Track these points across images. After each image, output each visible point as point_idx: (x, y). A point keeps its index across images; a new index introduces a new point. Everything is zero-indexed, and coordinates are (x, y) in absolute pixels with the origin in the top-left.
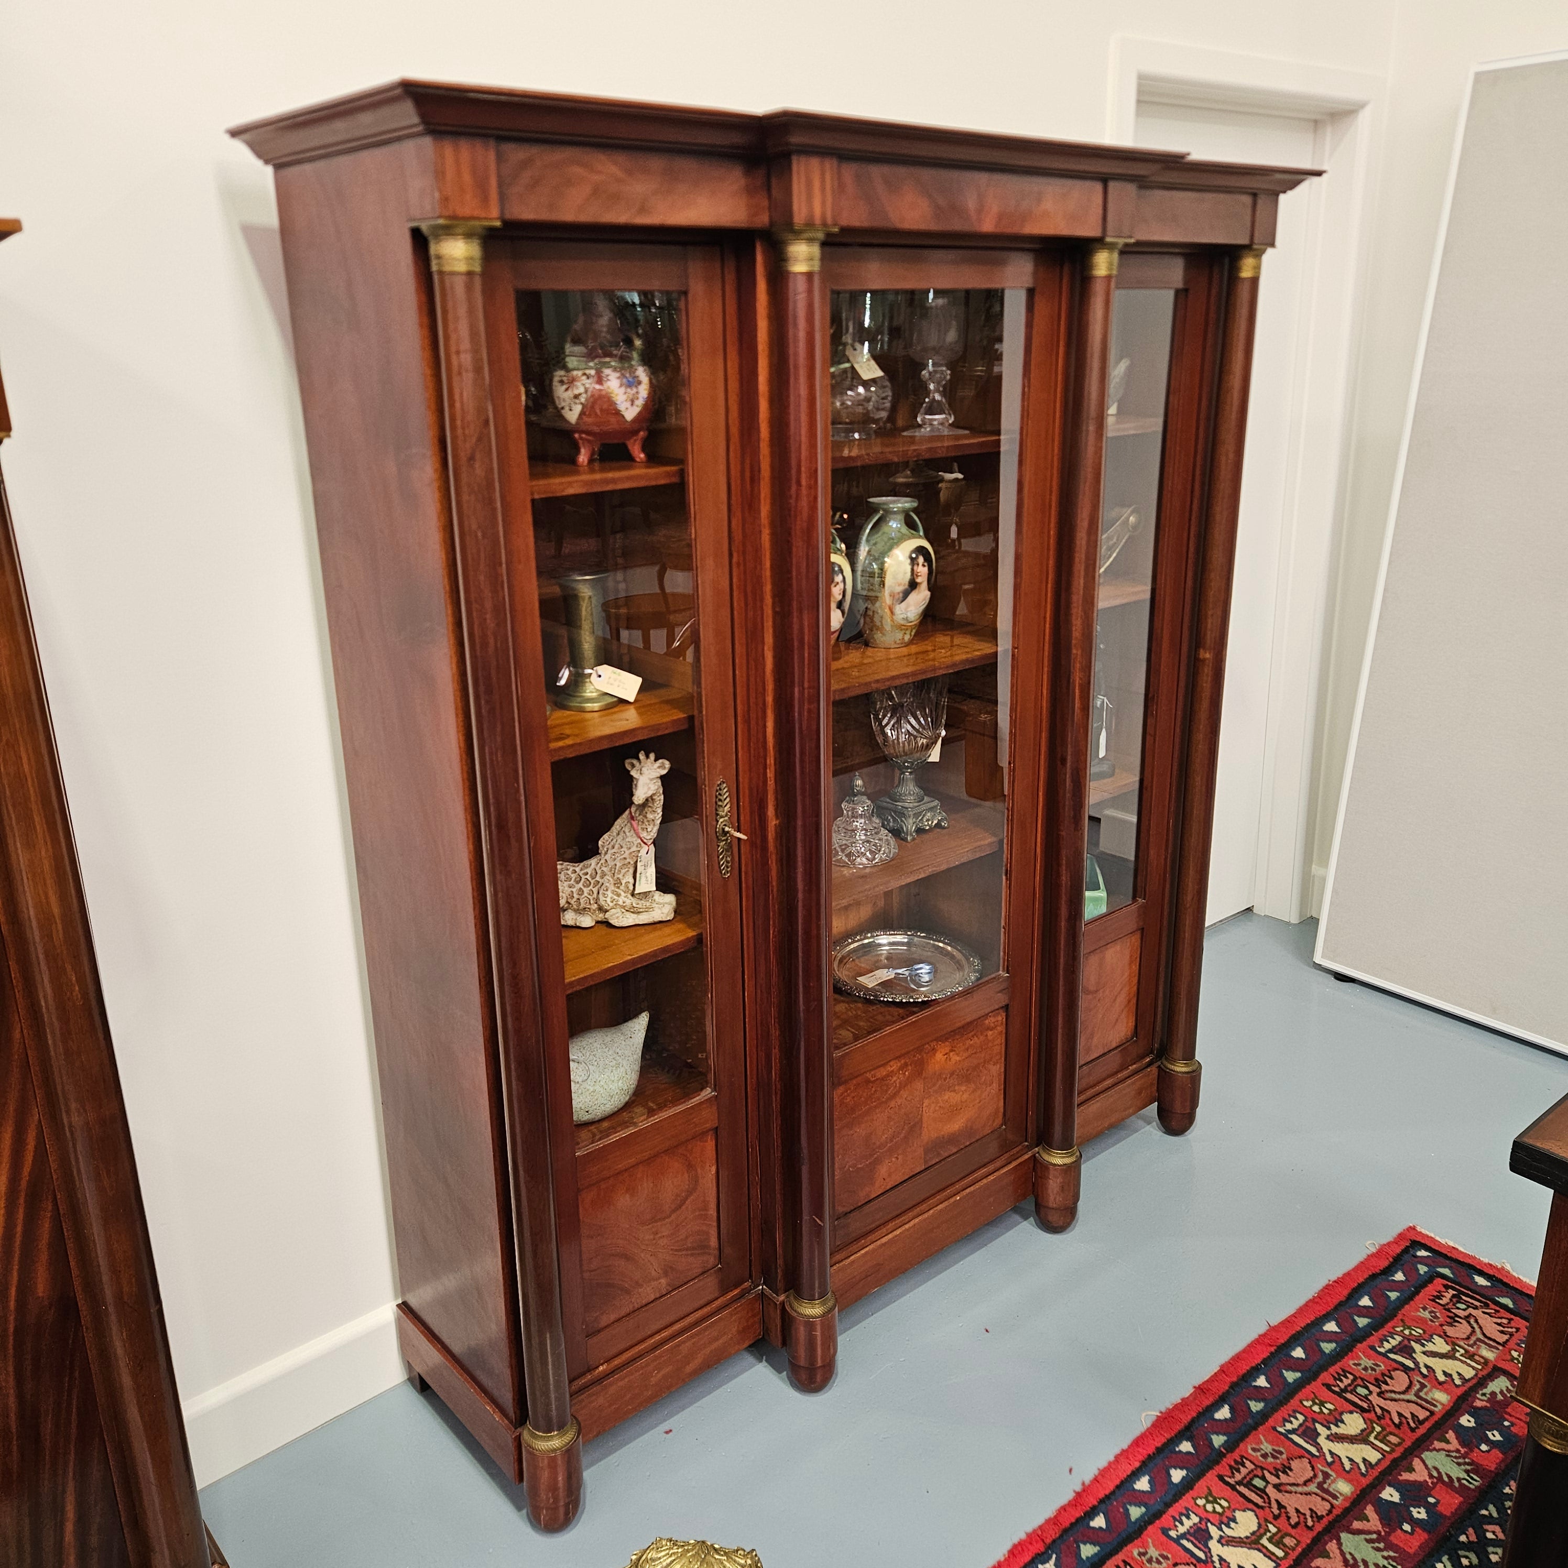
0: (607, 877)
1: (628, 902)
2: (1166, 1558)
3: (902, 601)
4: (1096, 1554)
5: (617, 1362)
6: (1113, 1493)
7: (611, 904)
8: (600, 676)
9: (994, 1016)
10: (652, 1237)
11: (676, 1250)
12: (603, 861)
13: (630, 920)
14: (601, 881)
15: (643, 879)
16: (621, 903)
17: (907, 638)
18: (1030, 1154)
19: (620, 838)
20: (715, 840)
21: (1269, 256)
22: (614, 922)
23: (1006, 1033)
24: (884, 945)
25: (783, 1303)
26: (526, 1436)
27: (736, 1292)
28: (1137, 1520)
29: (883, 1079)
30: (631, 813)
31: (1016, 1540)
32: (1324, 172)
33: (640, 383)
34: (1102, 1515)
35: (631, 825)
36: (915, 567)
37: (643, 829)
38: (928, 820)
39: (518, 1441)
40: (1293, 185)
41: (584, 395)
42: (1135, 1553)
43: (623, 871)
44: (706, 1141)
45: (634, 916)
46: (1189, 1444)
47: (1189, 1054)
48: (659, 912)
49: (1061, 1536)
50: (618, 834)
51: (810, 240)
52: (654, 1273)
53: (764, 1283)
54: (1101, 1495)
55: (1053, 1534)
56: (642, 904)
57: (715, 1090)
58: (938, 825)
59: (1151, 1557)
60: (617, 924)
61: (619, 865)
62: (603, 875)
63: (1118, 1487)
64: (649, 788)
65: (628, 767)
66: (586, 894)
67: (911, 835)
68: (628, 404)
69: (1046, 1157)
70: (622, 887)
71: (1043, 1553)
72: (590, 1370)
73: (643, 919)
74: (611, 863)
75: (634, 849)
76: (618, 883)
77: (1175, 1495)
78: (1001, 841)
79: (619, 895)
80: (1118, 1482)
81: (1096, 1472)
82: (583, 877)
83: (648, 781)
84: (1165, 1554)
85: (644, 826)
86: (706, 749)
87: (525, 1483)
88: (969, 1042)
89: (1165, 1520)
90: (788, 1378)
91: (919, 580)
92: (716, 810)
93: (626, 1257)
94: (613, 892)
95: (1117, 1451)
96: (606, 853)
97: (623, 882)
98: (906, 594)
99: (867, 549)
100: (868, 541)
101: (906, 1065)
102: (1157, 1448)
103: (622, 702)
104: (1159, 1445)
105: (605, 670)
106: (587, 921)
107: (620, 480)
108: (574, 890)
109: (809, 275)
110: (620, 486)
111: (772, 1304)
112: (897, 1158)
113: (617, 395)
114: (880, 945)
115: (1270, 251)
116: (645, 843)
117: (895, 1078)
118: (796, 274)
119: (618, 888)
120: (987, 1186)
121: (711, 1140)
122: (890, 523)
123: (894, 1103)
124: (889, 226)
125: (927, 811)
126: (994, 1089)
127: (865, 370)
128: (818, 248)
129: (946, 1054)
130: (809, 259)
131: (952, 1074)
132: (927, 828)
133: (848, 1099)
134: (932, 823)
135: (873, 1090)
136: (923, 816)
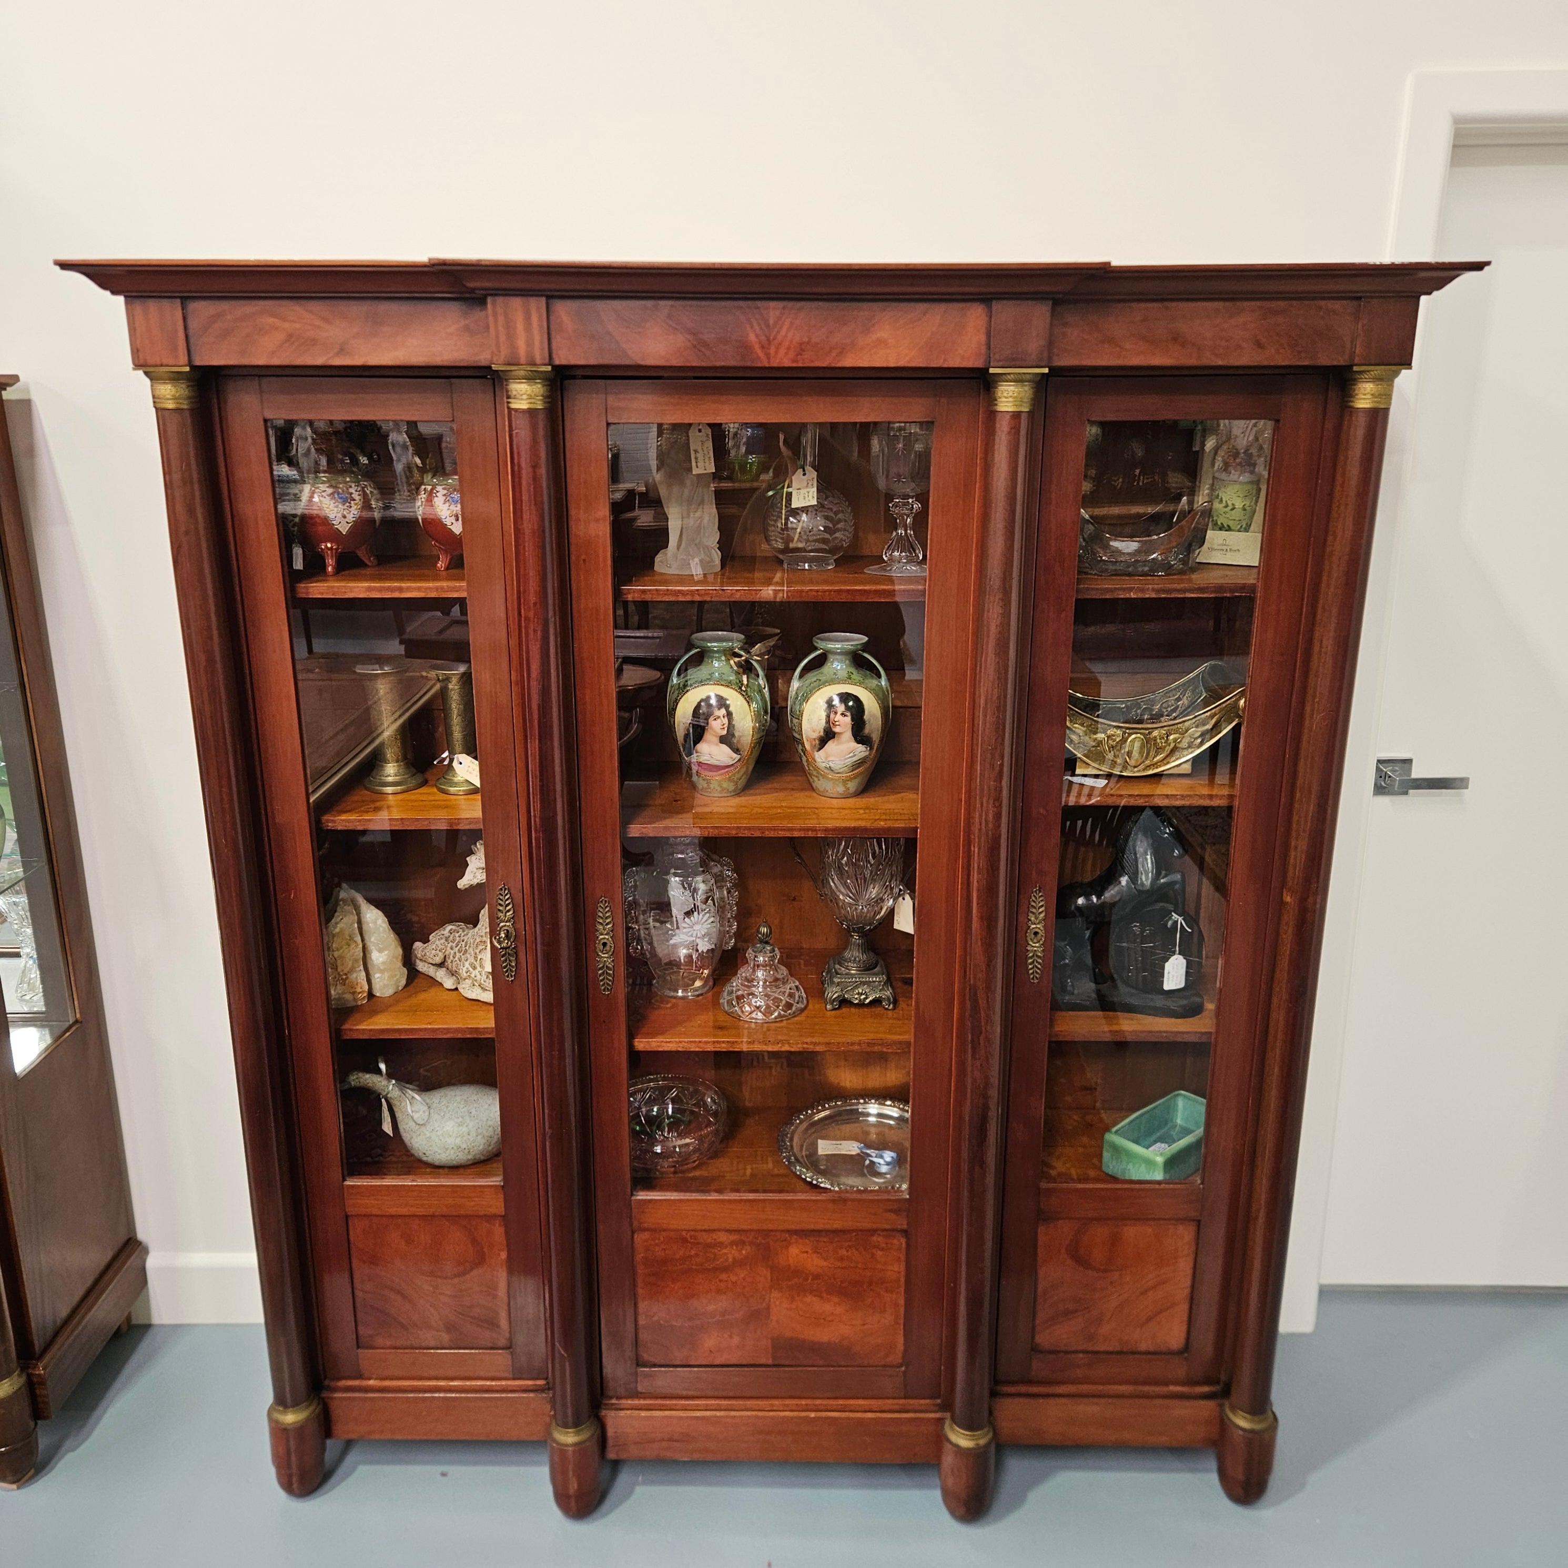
3: (820, 749)
5: (387, 1383)
8: (461, 763)
9: (886, 1236)
10: (431, 1289)
11: (461, 1313)
18: (938, 1415)
21: (1404, 380)
23: (907, 1263)
27: (527, 1383)
29: (708, 1246)
32: (1488, 263)
38: (858, 994)
40: (1440, 284)
43: (481, 947)
44: (494, 1225)
45: (479, 990)
51: (527, 378)
52: (434, 1324)
58: (878, 1001)
61: (478, 940)
67: (831, 1003)
72: (360, 1377)
88: (843, 1252)
91: (837, 729)
93: (403, 1296)
94: (471, 964)
100: (801, 676)
101: (743, 1243)
105: (465, 759)
109: (527, 412)
115: (1404, 373)
117: (725, 1251)
120: (860, 1422)
121: (500, 1226)
122: (832, 662)
123: (724, 1276)
124: (628, 362)
125: (864, 983)
126: (888, 1319)
127: (801, 497)
128: (544, 386)
129: (807, 1252)
130: (530, 397)
131: (817, 1277)
132: (856, 1002)
133: (657, 1249)
134: (866, 998)
135: (693, 1252)
136: (856, 987)
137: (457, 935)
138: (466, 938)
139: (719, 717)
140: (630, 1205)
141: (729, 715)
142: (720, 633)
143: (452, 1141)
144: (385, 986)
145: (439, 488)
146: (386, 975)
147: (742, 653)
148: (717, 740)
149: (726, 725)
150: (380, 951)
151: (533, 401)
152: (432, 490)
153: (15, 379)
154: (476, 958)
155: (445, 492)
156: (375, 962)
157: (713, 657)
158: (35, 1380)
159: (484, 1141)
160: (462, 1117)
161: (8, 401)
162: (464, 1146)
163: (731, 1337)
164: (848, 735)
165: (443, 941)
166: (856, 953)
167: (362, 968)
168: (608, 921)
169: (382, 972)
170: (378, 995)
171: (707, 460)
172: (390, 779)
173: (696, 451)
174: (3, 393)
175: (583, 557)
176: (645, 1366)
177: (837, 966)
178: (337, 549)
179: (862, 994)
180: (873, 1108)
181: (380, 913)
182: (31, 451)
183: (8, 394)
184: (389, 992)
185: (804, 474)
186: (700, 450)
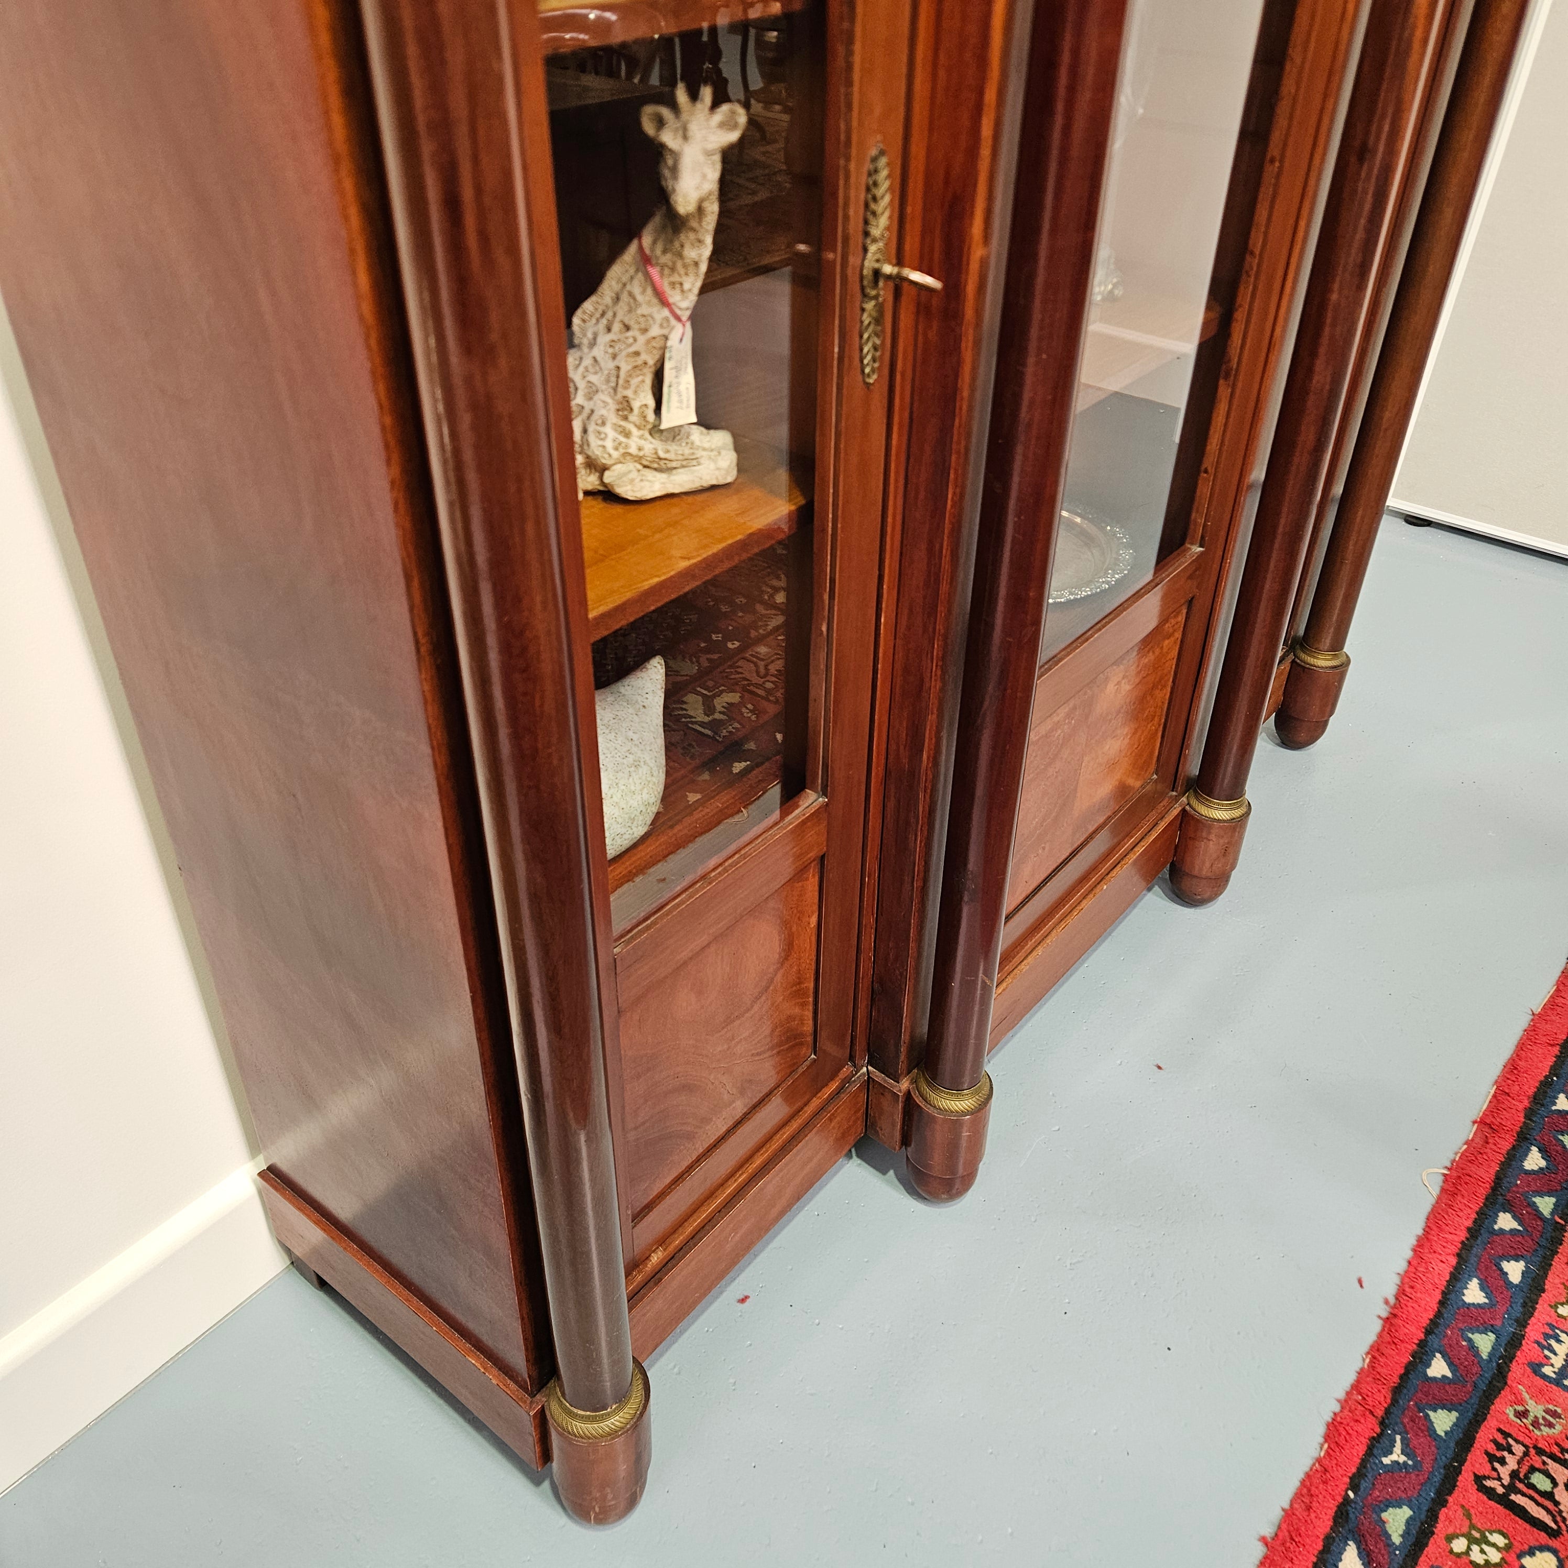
0: (601, 396)
2: (1555, 1414)
4: (1455, 1425)
5: (677, 1240)
6: (1439, 1314)
7: (615, 454)
9: (1174, 618)
10: (726, 1046)
11: (758, 1054)
12: (587, 362)
14: (588, 406)
15: (674, 398)
16: (633, 450)
19: (621, 309)
20: (859, 295)
22: (626, 491)
23: (1182, 641)
25: (908, 1095)
26: (555, 1410)
27: (834, 1086)
28: (1491, 1355)
30: (641, 248)
31: (1328, 1417)
34: (1438, 1355)
35: (648, 277)
37: (673, 285)
39: (542, 1420)
42: (1510, 1412)
44: (807, 879)
46: (1508, 1216)
47: (1338, 645)
48: (712, 466)
49: (1394, 1402)
50: (617, 299)
52: (726, 1097)
53: (870, 1063)
54: (1425, 1322)
55: (1381, 1398)
56: (673, 451)
57: (825, 794)
59: (1536, 1417)
60: (630, 496)
63: (1442, 1303)
65: (649, 128)
69: (1204, 810)
70: (634, 417)
71: (1380, 1435)
72: (637, 1266)
73: (680, 482)
75: (655, 331)
76: (625, 407)
77: (1524, 1305)
79: (627, 435)
80: (1438, 1296)
81: (1397, 1280)
83: (701, 158)
84: (1551, 1407)
85: (676, 278)
86: (857, 59)
87: (555, 1465)
88: (1144, 661)
89: (1528, 1349)
90: (901, 1180)
92: (866, 222)
93: (688, 1088)
95: (1413, 1241)
96: (593, 344)
101: (1074, 709)
102: (1469, 1230)
104: (1469, 1223)
111: (889, 1096)
112: (1044, 848)
116: (678, 319)
117: (1059, 731)
119: (625, 418)
120: (1134, 863)
121: (815, 877)
123: (1051, 770)
129: (1119, 683)
131: (1119, 711)
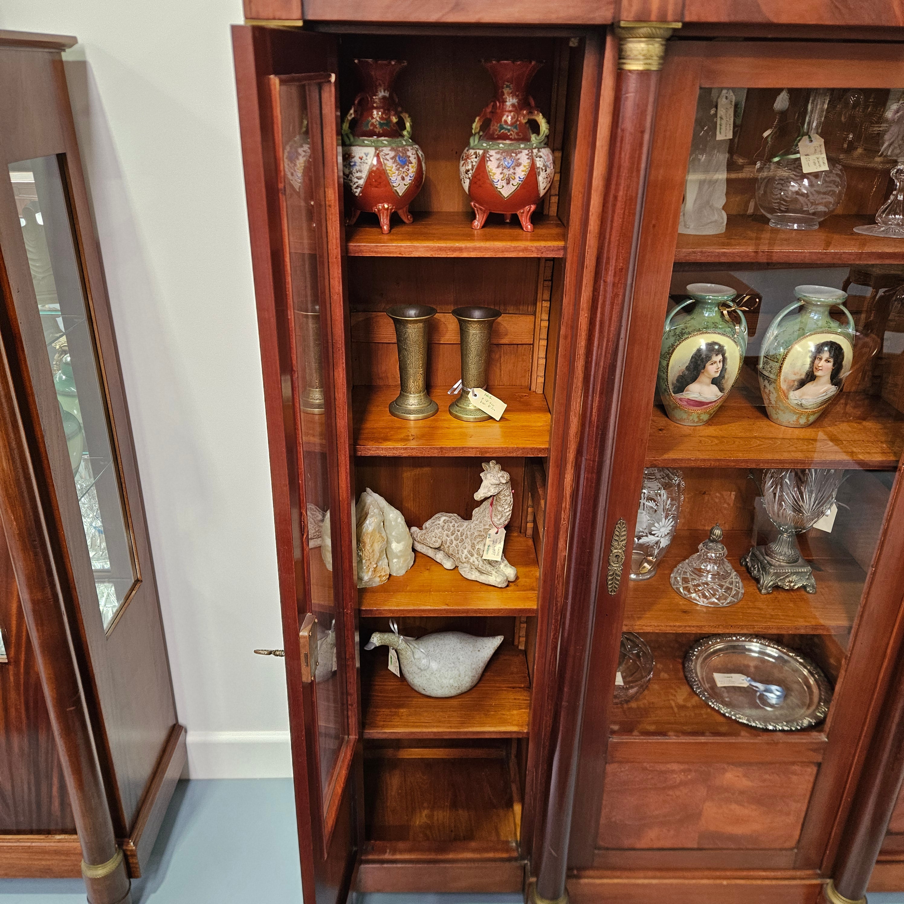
1: (476, 563)
8: (475, 395)
9: (802, 766)
13: (474, 576)
17: (803, 421)
18: (819, 881)
24: (755, 652)
29: (662, 772)
33: (519, 165)
36: (817, 361)
38: (789, 581)
41: (471, 172)
43: (478, 540)
45: (477, 574)
51: (650, 37)
58: (804, 587)
61: (476, 534)
62: (466, 538)
64: (489, 491)
66: (453, 545)
67: (766, 589)
68: (504, 183)
74: (472, 531)
75: (487, 527)
78: (850, 628)
82: (457, 532)
83: (490, 485)
88: (767, 776)
91: (817, 373)
94: (469, 552)
97: (477, 547)
98: (802, 383)
99: (776, 333)
101: (690, 770)
103: (491, 418)
105: (480, 392)
106: (448, 565)
107: (467, 249)
108: (448, 539)
109: (644, 74)
110: (465, 255)
113: (494, 174)
114: (750, 650)
117: (673, 777)
118: (630, 71)
120: (760, 887)
122: (810, 313)
123: (671, 792)
124: (758, 19)
125: (794, 573)
126: (791, 819)
127: (811, 162)
128: (662, 45)
129: (738, 776)
130: (647, 57)
131: (742, 793)
132: (787, 588)
133: (622, 774)
134: (794, 585)
135: (650, 777)
136: (788, 577)
137: (451, 525)
138: (461, 529)
139: (715, 362)
140: (607, 745)
141: (724, 360)
142: (709, 285)
143: (446, 682)
144: (400, 568)
145: (492, 152)
146: (402, 560)
147: (731, 304)
148: (709, 381)
149: (720, 369)
150: (398, 542)
151: (649, 61)
152: (484, 154)
153: (73, 40)
154: (473, 546)
155: (498, 156)
156: (395, 551)
157: (704, 308)
158: (129, 853)
159: (470, 680)
160: (454, 663)
161: (68, 62)
162: (456, 685)
163: (669, 831)
164: (827, 378)
165: (440, 530)
166: (786, 550)
167: (385, 556)
168: (622, 538)
169: (398, 557)
170: (394, 574)
171: (728, 126)
172: (413, 407)
173: (721, 118)
174: (63, 54)
175: (653, 222)
176: (599, 848)
177: (768, 558)
178: (392, 209)
179: (792, 582)
180: (755, 646)
181: (399, 512)
182: (87, 111)
183: (67, 56)
184: (402, 572)
185: (811, 141)
186: (724, 117)
